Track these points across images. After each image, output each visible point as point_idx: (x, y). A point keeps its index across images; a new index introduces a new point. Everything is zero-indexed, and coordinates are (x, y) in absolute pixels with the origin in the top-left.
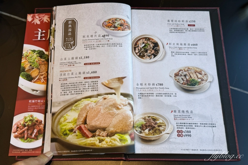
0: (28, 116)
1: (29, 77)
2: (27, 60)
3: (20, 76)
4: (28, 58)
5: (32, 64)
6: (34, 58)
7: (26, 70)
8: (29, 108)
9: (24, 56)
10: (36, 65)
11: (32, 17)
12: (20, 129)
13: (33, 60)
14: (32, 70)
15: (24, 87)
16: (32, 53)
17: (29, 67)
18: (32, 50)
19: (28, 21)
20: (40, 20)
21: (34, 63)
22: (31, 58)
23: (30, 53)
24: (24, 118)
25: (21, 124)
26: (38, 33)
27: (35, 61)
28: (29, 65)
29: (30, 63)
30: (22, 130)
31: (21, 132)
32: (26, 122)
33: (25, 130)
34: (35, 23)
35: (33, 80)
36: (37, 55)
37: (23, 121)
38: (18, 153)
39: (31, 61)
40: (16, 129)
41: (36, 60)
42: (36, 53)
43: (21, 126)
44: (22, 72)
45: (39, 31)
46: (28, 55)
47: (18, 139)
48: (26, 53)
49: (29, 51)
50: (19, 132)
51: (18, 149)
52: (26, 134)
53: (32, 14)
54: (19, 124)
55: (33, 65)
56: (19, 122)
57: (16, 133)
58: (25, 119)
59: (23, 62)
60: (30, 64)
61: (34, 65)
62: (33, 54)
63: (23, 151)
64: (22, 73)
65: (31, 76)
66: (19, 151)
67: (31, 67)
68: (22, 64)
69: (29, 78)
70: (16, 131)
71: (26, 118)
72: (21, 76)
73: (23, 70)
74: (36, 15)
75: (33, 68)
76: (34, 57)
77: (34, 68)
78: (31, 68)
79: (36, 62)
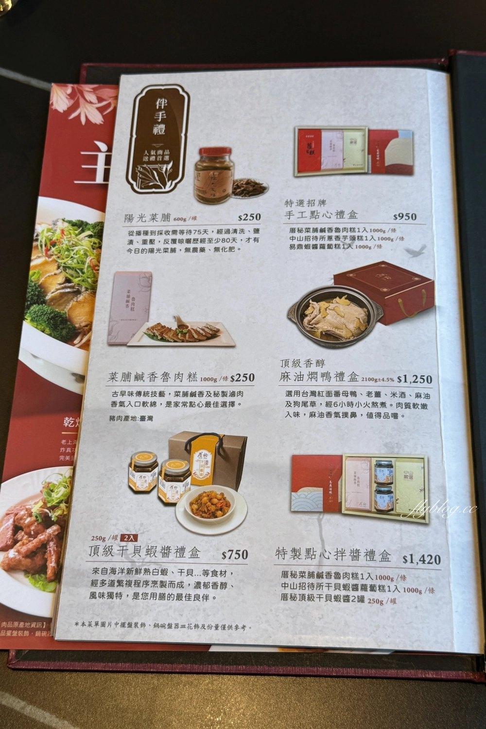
0: (60, 483)
1: (61, 326)
2: (54, 257)
3: (23, 319)
4: (56, 253)
5: (72, 276)
6: (82, 252)
7: (48, 298)
8: (63, 449)
9: (39, 243)
10: (89, 280)
11: (72, 96)
12: (26, 533)
13: (75, 261)
14: (75, 299)
15: (41, 362)
16: (74, 231)
17: (59, 287)
18: (74, 219)
19: (56, 111)
20: (101, 110)
21: (83, 273)
22: (68, 250)
23: (63, 231)
24: (45, 490)
25: (30, 515)
26: (96, 156)
27: (83, 263)
28: (61, 279)
29: (65, 270)
30: (36, 540)
31: (30, 546)
32: (53, 508)
33: (48, 541)
34: (83, 120)
35: (78, 339)
36: (93, 239)
37: (41, 503)
38: (17, 637)
39: (70, 262)
40: (10, 533)
41: (88, 260)
42: (88, 233)
43: (31, 524)
44: (31, 304)
45: (99, 150)
46: (54, 239)
47: (21, 576)
48: (49, 230)
49: (61, 225)
50: (24, 549)
51: (20, 621)
52: (54, 558)
53: (70, 86)
54: (24, 515)
55: (76, 280)
56: (22, 504)
57: (12, 553)
58: (50, 495)
59: (36, 267)
60: (64, 273)
61: (83, 281)
62: (77, 235)
63: (41, 630)
64: (32, 308)
65: (72, 324)
66: (24, 629)
67: (69, 287)
68: (31, 273)
69: (62, 329)
70: (9, 543)
71: (52, 491)
72: (29, 319)
73: (35, 298)
74: (87, 88)
75: (78, 292)
76: (79, 247)
77: (83, 289)
78: (69, 290)
79: (89, 266)
